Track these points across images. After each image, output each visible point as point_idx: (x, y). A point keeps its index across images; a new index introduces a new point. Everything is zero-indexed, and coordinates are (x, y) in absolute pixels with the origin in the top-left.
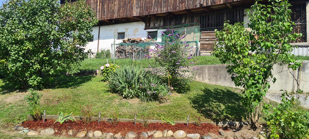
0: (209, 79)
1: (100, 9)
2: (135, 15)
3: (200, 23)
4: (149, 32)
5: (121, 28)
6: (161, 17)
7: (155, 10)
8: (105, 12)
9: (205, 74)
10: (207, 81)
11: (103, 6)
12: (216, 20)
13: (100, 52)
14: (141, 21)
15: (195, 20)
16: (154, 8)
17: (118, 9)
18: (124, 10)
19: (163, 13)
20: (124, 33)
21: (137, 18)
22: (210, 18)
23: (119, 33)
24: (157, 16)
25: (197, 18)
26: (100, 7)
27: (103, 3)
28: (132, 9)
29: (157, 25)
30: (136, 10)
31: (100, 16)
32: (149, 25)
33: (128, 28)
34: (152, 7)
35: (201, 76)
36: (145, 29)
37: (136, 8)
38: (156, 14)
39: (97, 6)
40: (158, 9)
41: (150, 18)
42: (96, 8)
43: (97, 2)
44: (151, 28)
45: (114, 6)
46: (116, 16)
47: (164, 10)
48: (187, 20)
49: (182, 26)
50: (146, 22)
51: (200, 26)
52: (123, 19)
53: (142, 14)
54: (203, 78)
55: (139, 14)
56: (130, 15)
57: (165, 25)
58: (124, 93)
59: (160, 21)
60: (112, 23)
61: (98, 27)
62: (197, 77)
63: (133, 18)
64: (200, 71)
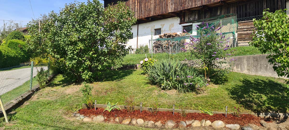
0: (248, 70)
1: (138, 9)
2: (170, 11)
3: (237, 13)
4: (184, 26)
5: (157, 25)
6: (195, 10)
7: (189, 5)
8: (143, 10)
9: (244, 64)
10: (245, 72)
11: (140, 5)
12: (254, 8)
13: (139, 47)
14: (176, 16)
15: (231, 11)
16: (188, 3)
17: (154, 7)
18: (159, 7)
19: (198, 7)
20: (160, 29)
21: (172, 14)
22: (248, 7)
23: (155, 30)
24: (191, 10)
25: (234, 9)
26: (137, 7)
27: (140, 3)
28: (167, 5)
29: (192, 19)
30: (171, 6)
31: (138, 15)
32: (184, 19)
33: (164, 24)
34: (186, 2)
35: (239, 67)
36: (180, 24)
37: (171, 5)
38: (190, 8)
39: (136, 6)
40: (192, 3)
41: (185, 13)
42: (135, 8)
43: (135, 3)
44: (186, 23)
45: (151, 4)
46: (152, 14)
47: (199, 4)
48: (223, 12)
49: (218, 18)
50: (181, 17)
51: (236, 16)
52: (159, 16)
53: (177, 10)
54: (241, 69)
55: (174, 9)
56: (166, 12)
57: (199, 18)
58: (163, 85)
59: (194, 15)
60: (149, 21)
61: (137, 25)
62: (235, 68)
63: (168, 14)
64: (238, 62)
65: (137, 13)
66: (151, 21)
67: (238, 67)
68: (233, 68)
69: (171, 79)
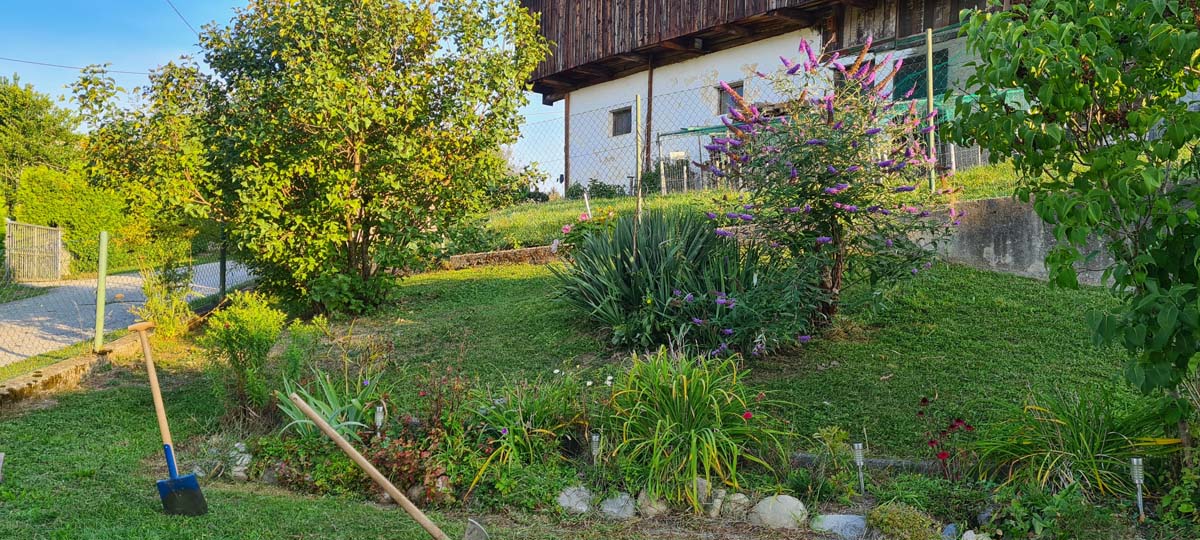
2: (774, 5)
8: (664, 8)
10: (1037, 269)
14: (804, 27)
20: (740, 85)
23: (721, 90)
29: (871, 36)
31: (646, 28)
32: (840, 39)
33: (756, 65)
36: (825, 59)
41: (840, 7)
44: (849, 53)
46: (701, 21)
50: (825, 28)
52: (732, 29)
56: (756, 9)
57: (905, 29)
58: (618, 330)
59: (882, 16)
60: (695, 52)
61: (647, 73)
62: (989, 251)
63: (769, 19)
64: (1003, 222)
65: (643, 21)
66: (704, 54)
68: (980, 253)
69: (649, 302)
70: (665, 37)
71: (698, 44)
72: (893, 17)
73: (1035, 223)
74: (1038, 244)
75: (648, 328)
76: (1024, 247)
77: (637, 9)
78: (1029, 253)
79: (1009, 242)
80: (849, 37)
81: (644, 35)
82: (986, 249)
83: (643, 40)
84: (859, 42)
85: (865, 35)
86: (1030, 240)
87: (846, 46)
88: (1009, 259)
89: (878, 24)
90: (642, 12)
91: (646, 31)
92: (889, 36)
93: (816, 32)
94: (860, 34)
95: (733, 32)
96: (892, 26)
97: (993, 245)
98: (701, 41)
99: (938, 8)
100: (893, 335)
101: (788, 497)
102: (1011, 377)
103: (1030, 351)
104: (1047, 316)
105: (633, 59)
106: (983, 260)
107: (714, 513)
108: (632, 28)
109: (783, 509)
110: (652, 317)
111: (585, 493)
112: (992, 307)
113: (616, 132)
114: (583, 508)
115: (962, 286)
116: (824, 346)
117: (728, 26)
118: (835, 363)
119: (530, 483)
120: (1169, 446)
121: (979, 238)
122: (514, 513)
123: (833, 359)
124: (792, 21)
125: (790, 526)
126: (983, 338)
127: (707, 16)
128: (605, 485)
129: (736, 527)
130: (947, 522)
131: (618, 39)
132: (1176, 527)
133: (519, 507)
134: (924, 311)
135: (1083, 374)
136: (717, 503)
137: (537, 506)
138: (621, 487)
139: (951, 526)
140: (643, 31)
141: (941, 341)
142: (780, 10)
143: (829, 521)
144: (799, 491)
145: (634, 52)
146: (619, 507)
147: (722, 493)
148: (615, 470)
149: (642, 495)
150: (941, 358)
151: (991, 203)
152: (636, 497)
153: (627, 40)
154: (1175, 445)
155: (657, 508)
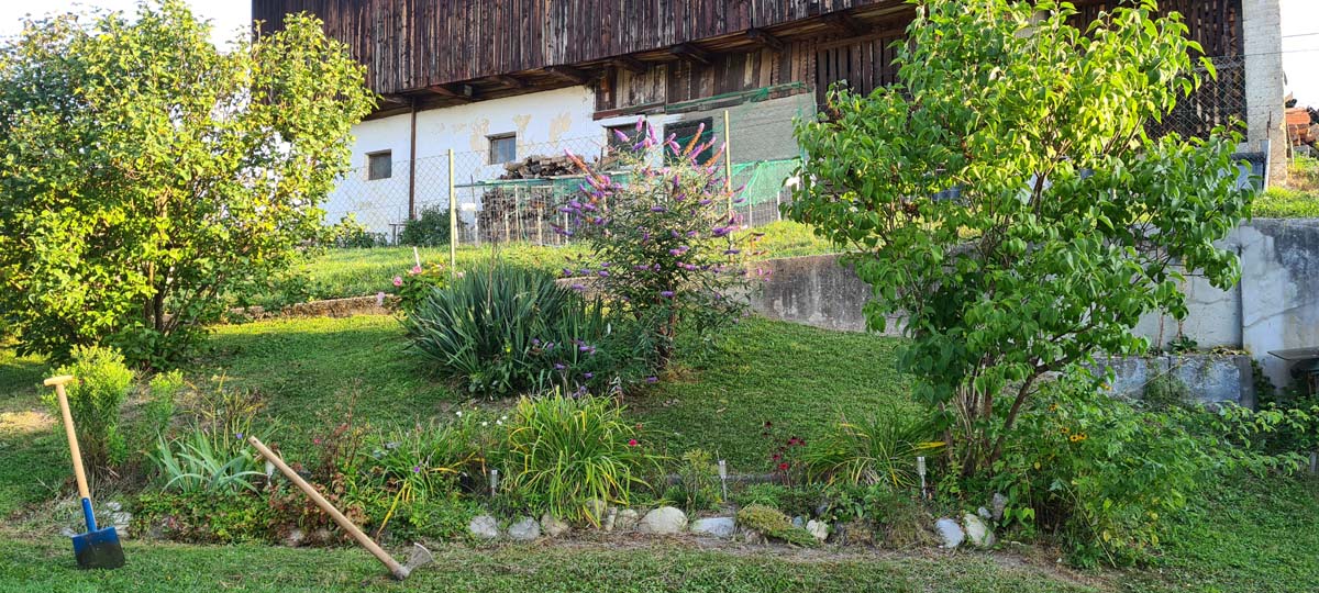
0: (826, 311)
1: (412, 44)
2: (550, 62)
3: (817, 82)
4: (611, 128)
5: (498, 115)
6: (657, 63)
7: (632, 37)
8: (432, 51)
9: (810, 290)
10: (816, 318)
11: (421, 29)
12: (878, 64)
13: (419, 218)
14: (577, 84)
15: (795, 70)
16: (624, 28)
17: (482, 39)
18: (506, 41)
19: (664, 49)
20: (512, 136)
21: (559, 74)
22: (856, 56)
23: (493, 139)
24: (640, 61)
25: (803, 63)
26: (409, 33)
29: (642, 99)
30: (555, 40)
31: (412, 70)
32: (613, 99)
33: (529, 117)
34: (617, 26)
35: (794, 300)
36: (597, 117)
37: (553, 32)
38: (633, 53)
39: (400, 30)
40: (640, 32)
41: (614, 69)
42: (395, 39)
43: (397, 15)
44: (622, 113)
45: (468, 27)
46: (473, 69)
47: (667, 35)
48: (765, 73)
49: (745, 99)
50: (599, 87)
51: (814, 93)
52: (506, 80)
53: (579, 57)
54: (801, 307)
55: (567, 55)
56: (532, 63)
57: (673, 96)
58: (475, 378)
59: (653, 80)
60: (463, 99)
61: (409, 116)
62: (778, 303)
63: (543, 73)
64: (789, 279)
65: (408, 62)
66: (474, 102)
67: (791, 301)
68: (771, 304)
69: (508, 350)
70: (435, 81)
71: (468, 91)
72: (663, 83)
73: (814, 281)
74: (817, 298)
75: (507, 375)
76: (806, 300)
77: (402, 49)
78: (809, 304)
79: (794, 296)
80: (622, 98)
81: (410, 77)
82: (776, 302)
83: (408, 82)
84: (631, 104)
85: (637, 98)
86: (810, 294)
87: (618, 107)
88: (794, 310)
89: (649, 88)
90: (408, 54)
91: (412, 74)
92: (659, 101)
93: (589, 91)
94: (632, 96)
95: (506, 83)
96: (662, 91)
97: (781, 298)
98: (470, 88)
99: (703, 79)
100: (716, 375)
101: (670, 508)
102: (816, 406)
103: (825, 385)
104: (832, 357)
105: (396, 100)
106: (774, 311)
107: (609, 527)
108: (396, 70)
109: (667, 518)
110: (511, 364)
111: (492, 520)
112: (788, 350)
113: (373, 176)
114: (493, 533)
115: (761, 334)
116: (664, 387)
117: (502, 77)
118: (676, 400)
119: (441, 516)
120: (937, 448)
121: (770, 293)
122: (430, 543)
123: (674, 397)
124: (565, 77)
125: (675, 531)
126: (788, 376)
127: (480, 64)
128: (508, 511)
129: (631, 536)
130: (796, 515)
131: (380, 79)
132: (948, 504)
133: (435, 537)
134: (736, 355)
135: (866, 401)
136: (612, 518)
137: (452, 534)
138: (525, 512)
139: (798, 518)
140: (408, 73)
141: (755, 379)
142: (557, 67)
143: (705, 524)
144: (680, 503)
145: (397, 93)
146: (524, 529)
147: (615, 510)
148: (519, 498)
149: (546, 517)
150: (758, 393)
151: (779, 263)
152: (540, 519)
153: (390, 80)
154: (941, 447)
155: (559, 527)
